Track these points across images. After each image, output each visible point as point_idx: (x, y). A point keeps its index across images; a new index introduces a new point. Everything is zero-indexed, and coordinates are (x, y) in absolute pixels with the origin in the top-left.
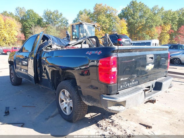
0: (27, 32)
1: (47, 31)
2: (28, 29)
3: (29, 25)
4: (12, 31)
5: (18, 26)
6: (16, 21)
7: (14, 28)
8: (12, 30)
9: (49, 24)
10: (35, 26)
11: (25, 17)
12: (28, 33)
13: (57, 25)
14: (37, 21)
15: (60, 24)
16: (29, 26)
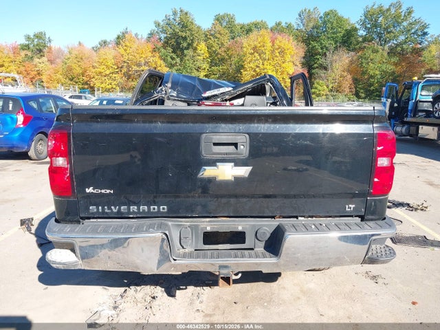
0: (316, 65)
1: (363, 61)
2: (318, 57)
3: (322, 48)
4: (284, 65)
5: (297, 51)
6: (295, 42)
7: (288, 58)
8: (283, 63)
9: (373, 39)
10: (336, 48)
11: (315, 30)
12: (317, 67)
13: (393, 43)
14: (344, 36)
15: (402, 38)
16: (320, 51)
